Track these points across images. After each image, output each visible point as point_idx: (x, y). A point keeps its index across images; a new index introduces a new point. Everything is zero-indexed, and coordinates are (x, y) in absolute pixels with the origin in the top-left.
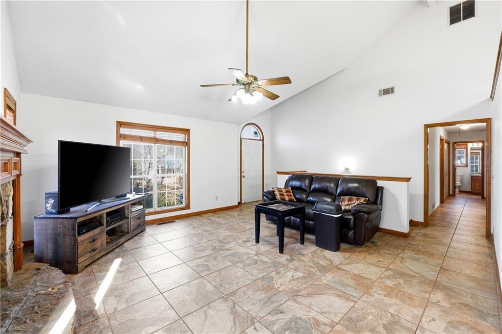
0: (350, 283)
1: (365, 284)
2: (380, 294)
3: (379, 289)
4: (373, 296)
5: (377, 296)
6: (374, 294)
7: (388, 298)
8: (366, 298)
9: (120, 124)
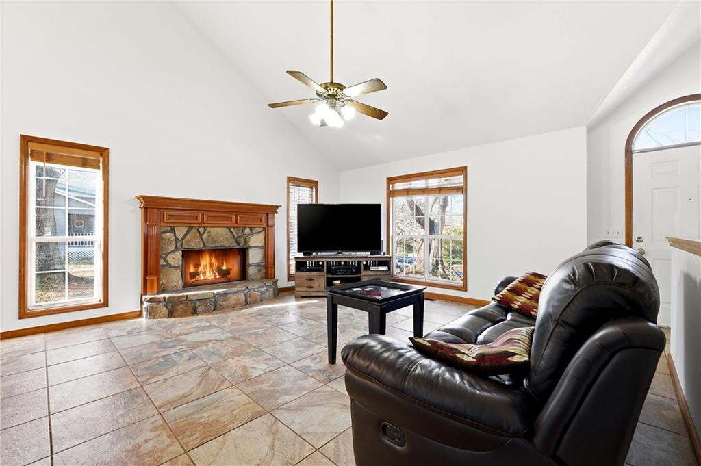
0: (205, 415)
1: (188, 433)
2: (146, 441)
3: (159, 446)
4: (151, 431)
5: (148, 435)
6: (153, 434)
7: (129, 447)
8: (156, 421)
9: (391, 180)
